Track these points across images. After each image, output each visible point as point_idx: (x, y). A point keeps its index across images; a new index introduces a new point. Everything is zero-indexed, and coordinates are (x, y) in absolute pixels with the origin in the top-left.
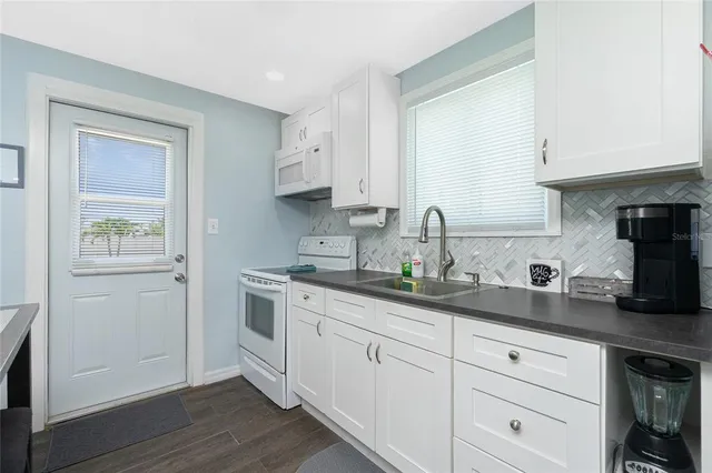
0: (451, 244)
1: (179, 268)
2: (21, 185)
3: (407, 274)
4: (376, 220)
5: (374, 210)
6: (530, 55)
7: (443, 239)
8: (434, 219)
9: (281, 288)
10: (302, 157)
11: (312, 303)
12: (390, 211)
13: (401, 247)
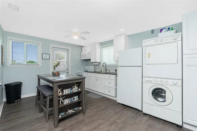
0: (107, 67)
1: (67, 71)
2: (49, 59)
3: (101, 71)
4: (97, 64)
5: (97, 62)
6: (113, 45)
7: (106, 66)
8: (104, 64)
9: (84, 73)
10: (86, 54)
11: (89, 75)
12: (99, 62)
13: (101, 68)
